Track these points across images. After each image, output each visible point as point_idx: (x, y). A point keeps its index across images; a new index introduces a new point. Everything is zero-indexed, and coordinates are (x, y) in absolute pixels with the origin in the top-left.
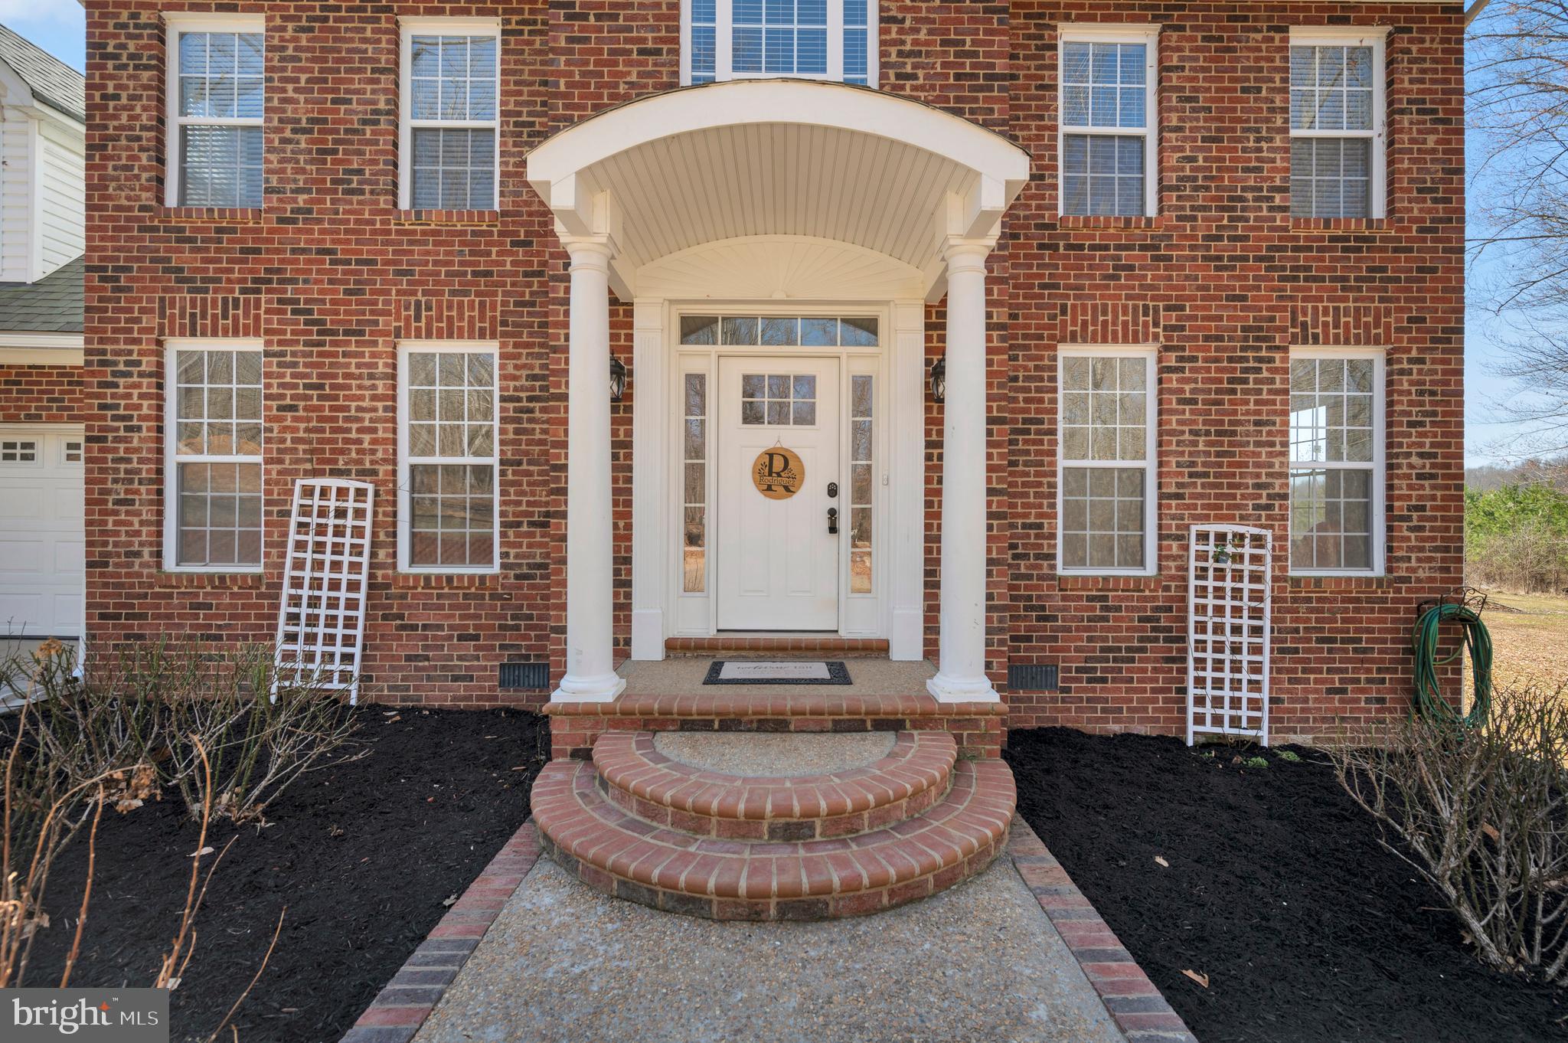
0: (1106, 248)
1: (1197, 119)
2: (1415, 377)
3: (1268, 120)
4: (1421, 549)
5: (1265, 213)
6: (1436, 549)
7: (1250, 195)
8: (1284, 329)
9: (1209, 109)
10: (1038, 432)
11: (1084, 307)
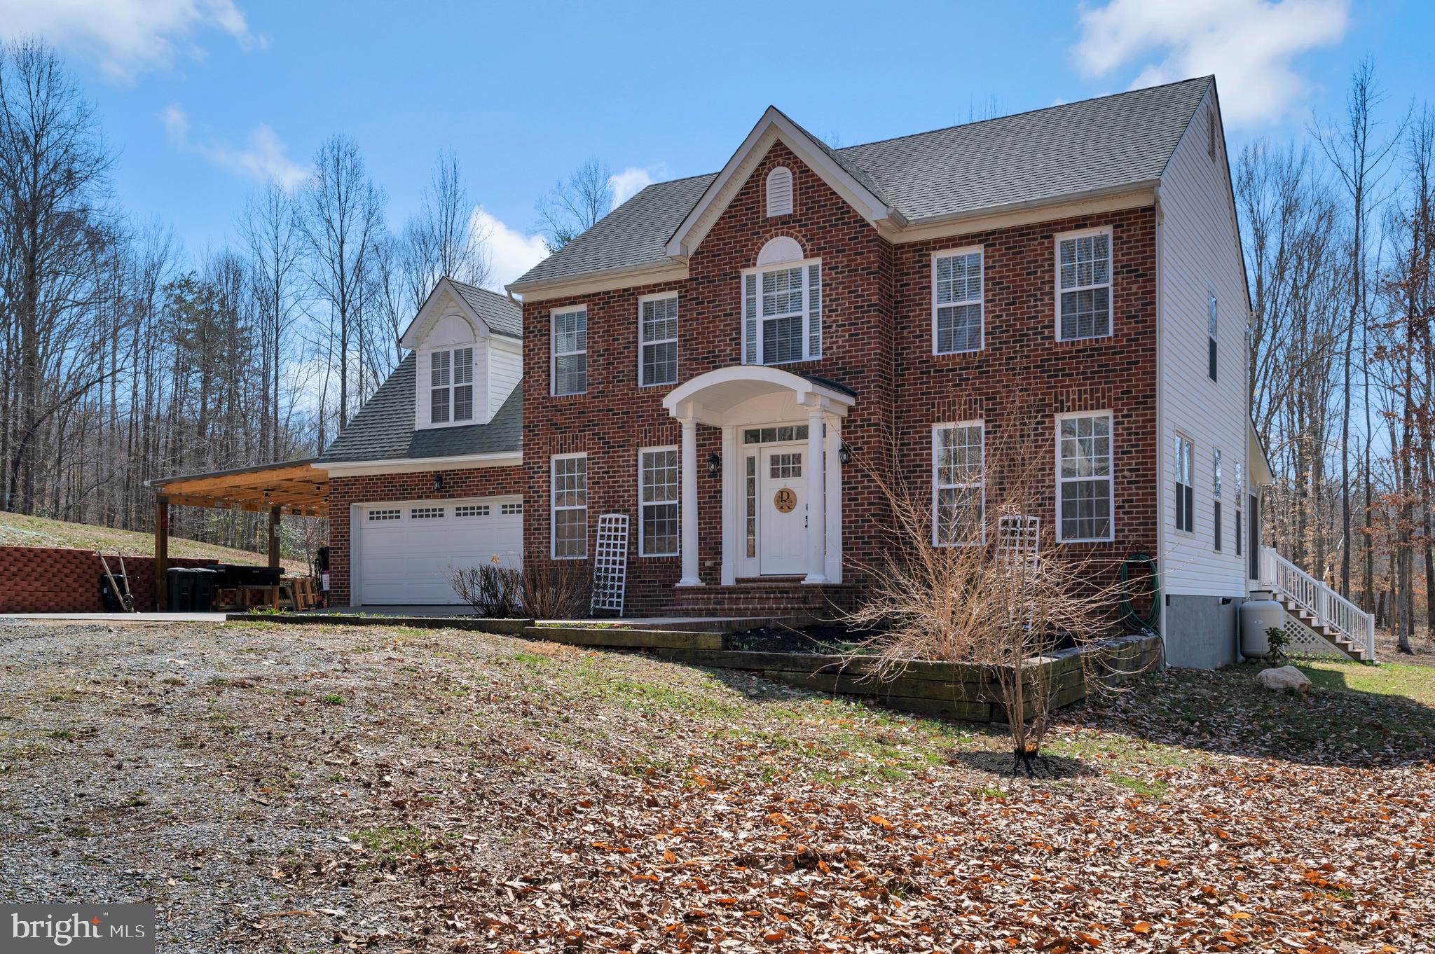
0: (955, 370)
1: (1002, 294)
2: (1126, 425)
3: (1041, 289)
4: (1131, 524)
5: (1039, 341)
6: (1139, 524)
7: (1031, 332)
8: (1050, 405)
9: (1009, 287)
10: (921, 472)
11: (944, 403)
